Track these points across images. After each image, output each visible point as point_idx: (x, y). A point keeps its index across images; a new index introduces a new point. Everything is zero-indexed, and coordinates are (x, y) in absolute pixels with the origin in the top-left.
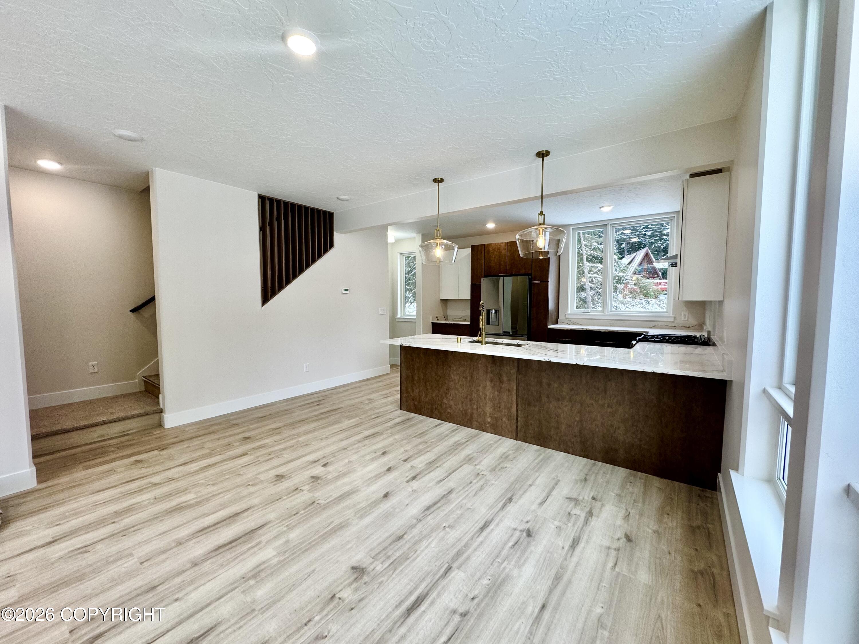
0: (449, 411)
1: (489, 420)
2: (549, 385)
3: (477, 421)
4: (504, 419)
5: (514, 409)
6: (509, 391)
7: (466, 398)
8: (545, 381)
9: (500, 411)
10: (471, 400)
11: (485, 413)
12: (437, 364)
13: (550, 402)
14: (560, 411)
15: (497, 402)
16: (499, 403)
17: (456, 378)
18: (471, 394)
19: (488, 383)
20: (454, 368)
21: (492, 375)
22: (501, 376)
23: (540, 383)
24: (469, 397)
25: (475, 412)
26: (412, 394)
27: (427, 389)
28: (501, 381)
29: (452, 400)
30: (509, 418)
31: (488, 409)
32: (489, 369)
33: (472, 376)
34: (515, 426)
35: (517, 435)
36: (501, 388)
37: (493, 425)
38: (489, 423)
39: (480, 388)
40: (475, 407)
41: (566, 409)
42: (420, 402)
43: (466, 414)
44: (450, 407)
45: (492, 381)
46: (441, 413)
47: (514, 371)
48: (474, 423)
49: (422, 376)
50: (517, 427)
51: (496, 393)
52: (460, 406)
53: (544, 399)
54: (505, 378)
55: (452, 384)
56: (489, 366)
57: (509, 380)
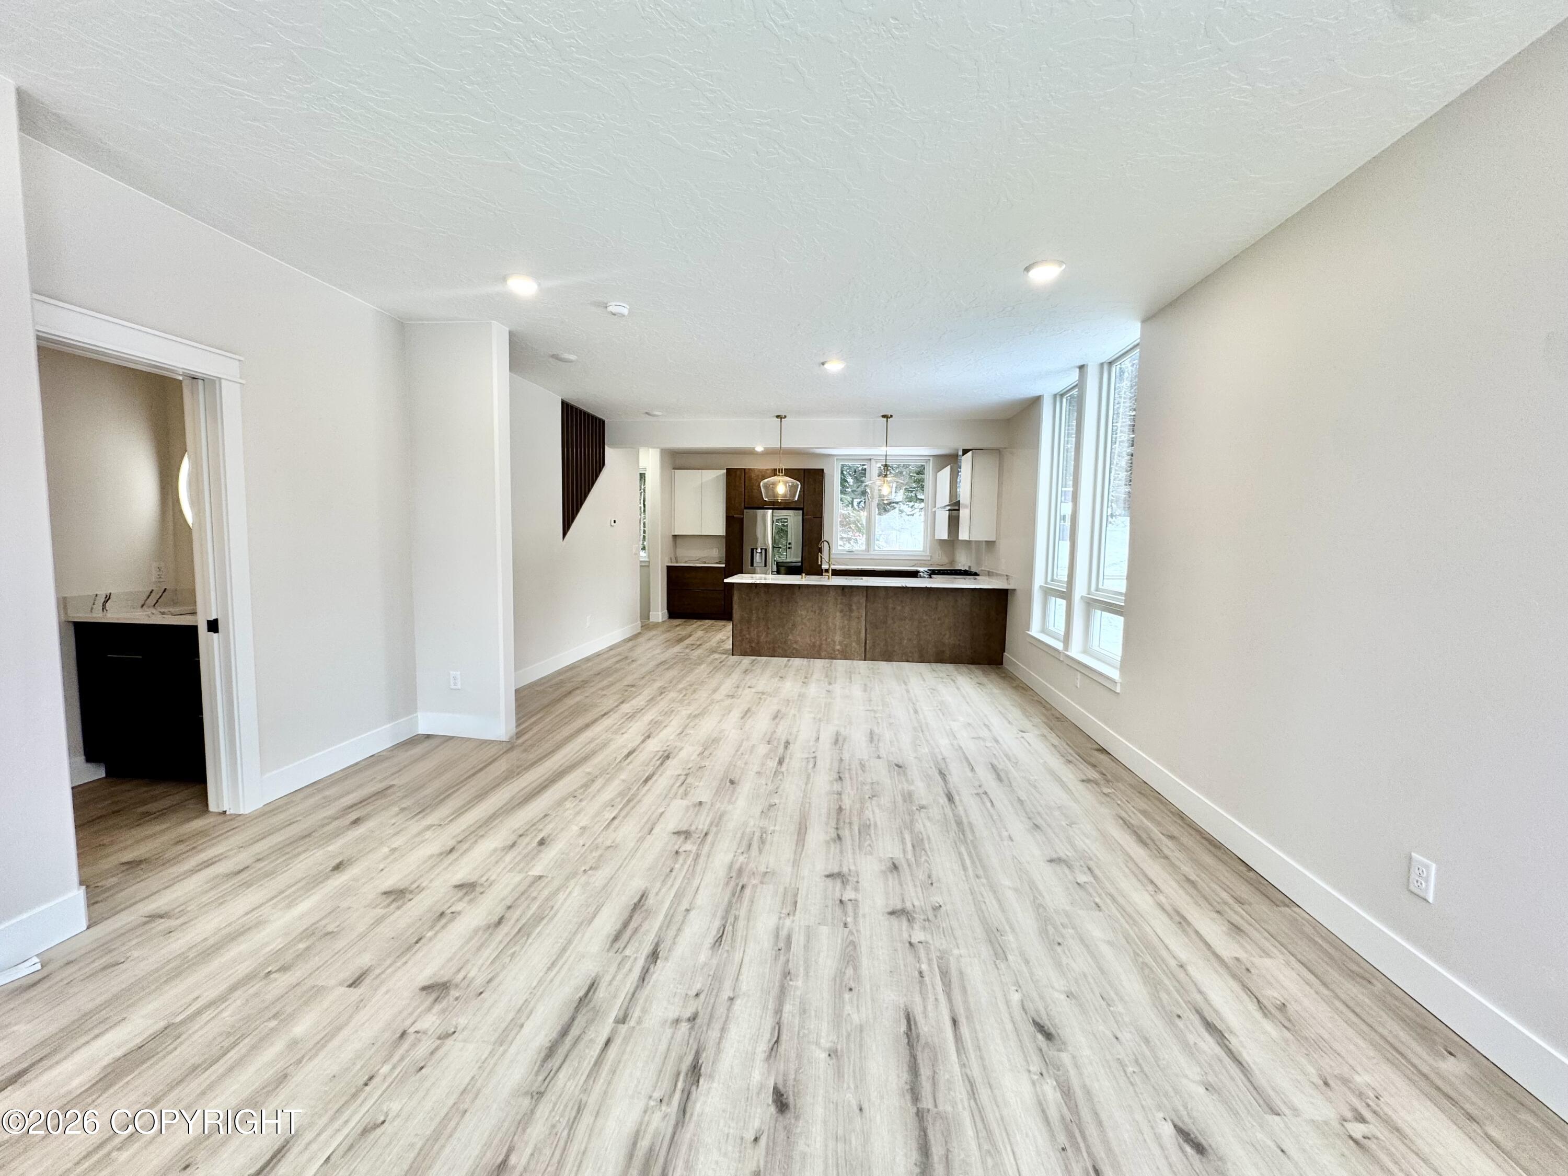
0: (795, 646)
1: (838, 647)
2: (894, 609)
3: (825, 651)
4: (854, 644)
5: (863, 635)
6: (859, 618)
7: (814, 631)
8: (891, 606)
9: (850, 637)
10: (820, 632)
11: (835, 642)
12: (781, 602)
13: (894, 622)
14: (902, 629)
15: (846, 629)
16: (849, 630)
17: (803, 613)
18: (820, 626)
19: (838, 614)
20: (801, 603)
21: (841, 606)
22: (851, 606)
23: (887, 608)
24: (817, 630)
25: (824, 642)
26: (747, 636)
27: (768, 628)
28: (851, 610)
29: (798, 635)
30: (858, 643)
31: (838, 638)
32: (839, 601)
33: (821, 609)
34: (863, 649)
35: (865, 656)
36: (850, 617)
37: (842, 652)
38: (838, 650)
39: (830, 620)
40: (824, 638)
41: (907, 627)
42: (758, 643)
43: (814, 646)
44: (796, 642)
45: (841, 611)
46: (786, 651)
47: (863, 600)
48: (823, 654)
49: (761, 615)
50: (865, 649)
51: (846, 622)
52: (808, 640)
53: (890, 621)
54: (854, 607)
55: (799, 619)
56: (839, 598)
57: (858, 609)
